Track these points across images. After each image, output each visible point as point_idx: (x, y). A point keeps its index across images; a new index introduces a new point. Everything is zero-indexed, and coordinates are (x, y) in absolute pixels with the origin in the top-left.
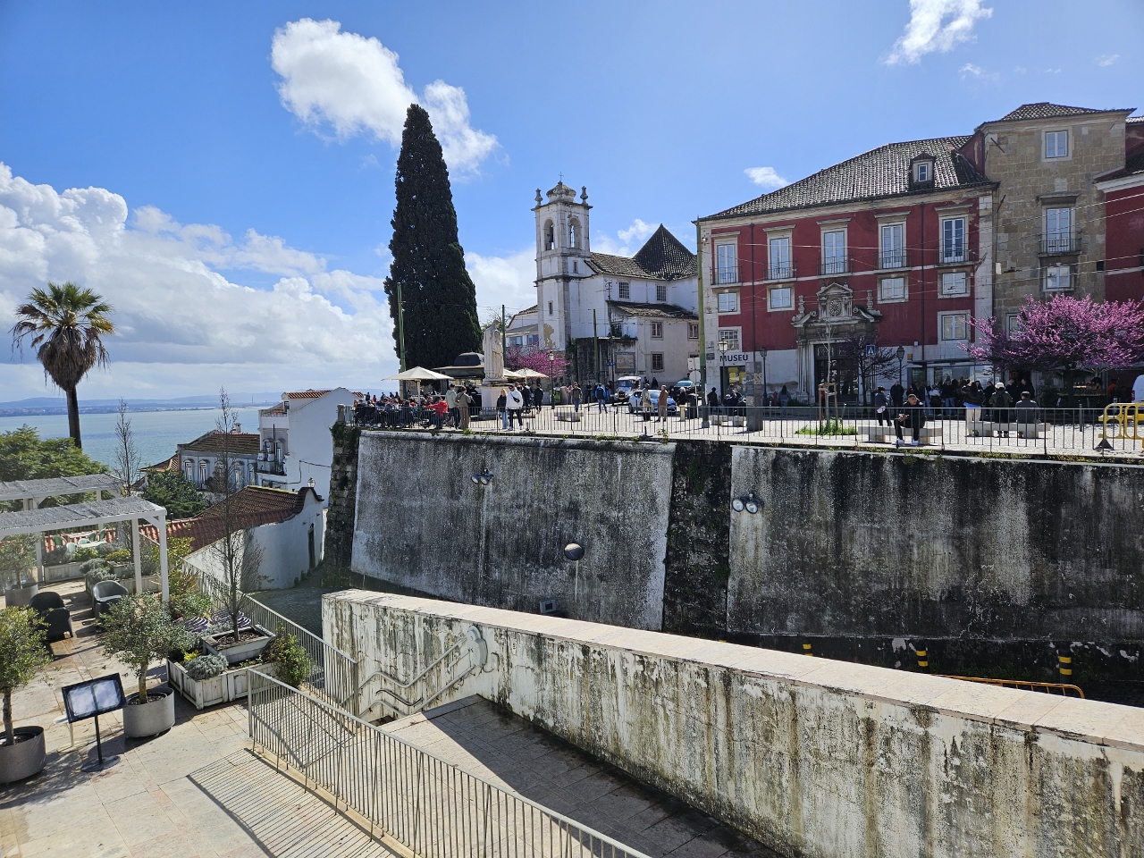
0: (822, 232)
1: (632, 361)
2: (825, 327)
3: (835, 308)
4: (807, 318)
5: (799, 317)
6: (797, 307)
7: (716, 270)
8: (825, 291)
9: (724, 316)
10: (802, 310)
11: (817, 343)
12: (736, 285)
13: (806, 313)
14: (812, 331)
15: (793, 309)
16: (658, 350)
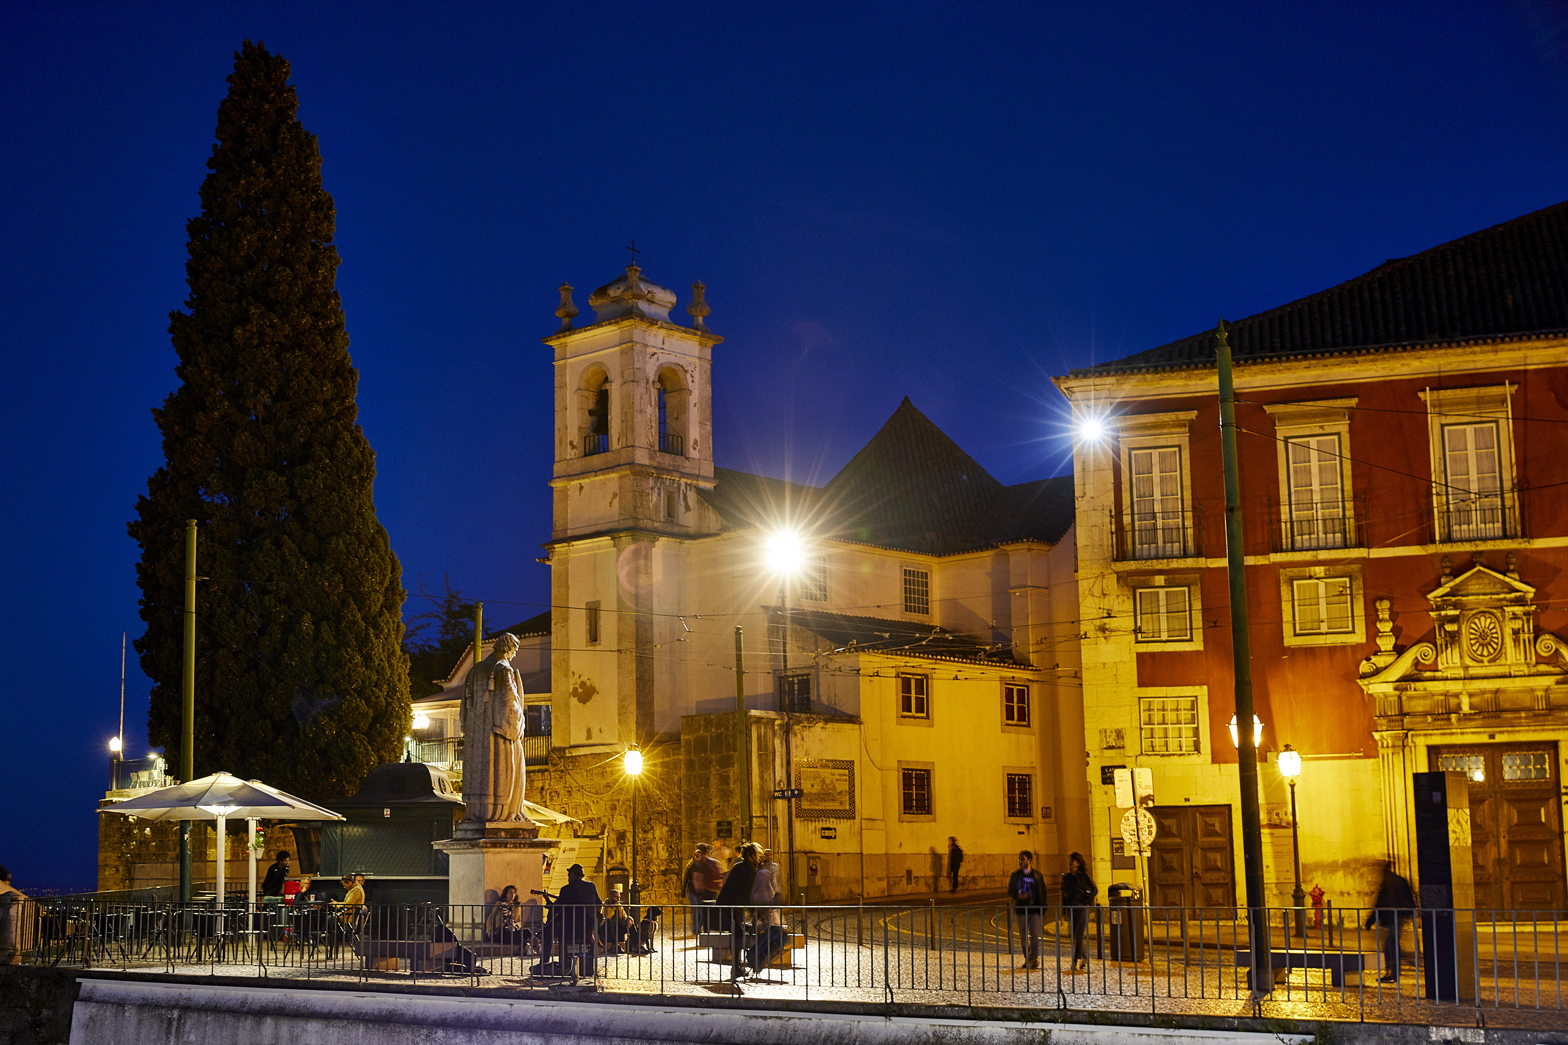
0: (1434, 422)
1: (844, 786)
2: (1457, 695)
3: (1483, 639)
4: (1405, 665)
5: (1379, 661)
6: (1373, 633)
7: (1127, 519)
8: (1453, 593)
9: (1153, 655)
10: (1386, 643)
11: (1437, 740)
12: (1190, 563)
13: (1399, 650)
14: (1419, 706)
15: (1359, 637)
16: (916, 757)
